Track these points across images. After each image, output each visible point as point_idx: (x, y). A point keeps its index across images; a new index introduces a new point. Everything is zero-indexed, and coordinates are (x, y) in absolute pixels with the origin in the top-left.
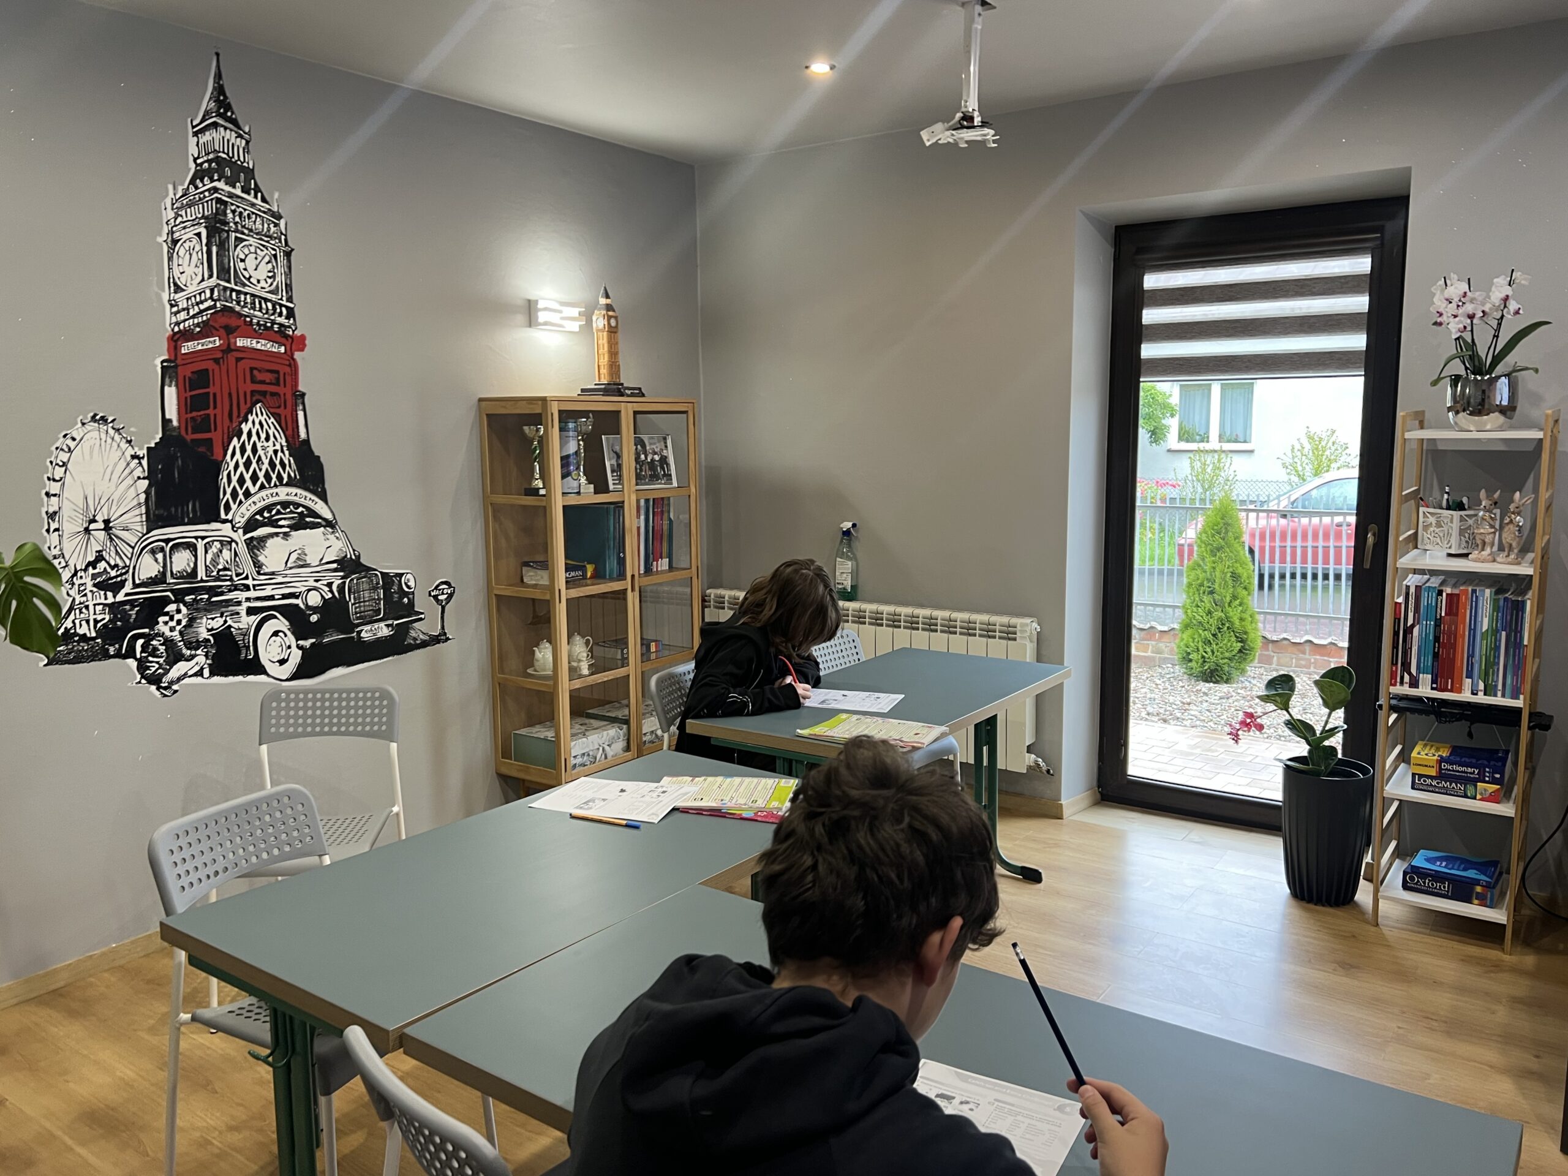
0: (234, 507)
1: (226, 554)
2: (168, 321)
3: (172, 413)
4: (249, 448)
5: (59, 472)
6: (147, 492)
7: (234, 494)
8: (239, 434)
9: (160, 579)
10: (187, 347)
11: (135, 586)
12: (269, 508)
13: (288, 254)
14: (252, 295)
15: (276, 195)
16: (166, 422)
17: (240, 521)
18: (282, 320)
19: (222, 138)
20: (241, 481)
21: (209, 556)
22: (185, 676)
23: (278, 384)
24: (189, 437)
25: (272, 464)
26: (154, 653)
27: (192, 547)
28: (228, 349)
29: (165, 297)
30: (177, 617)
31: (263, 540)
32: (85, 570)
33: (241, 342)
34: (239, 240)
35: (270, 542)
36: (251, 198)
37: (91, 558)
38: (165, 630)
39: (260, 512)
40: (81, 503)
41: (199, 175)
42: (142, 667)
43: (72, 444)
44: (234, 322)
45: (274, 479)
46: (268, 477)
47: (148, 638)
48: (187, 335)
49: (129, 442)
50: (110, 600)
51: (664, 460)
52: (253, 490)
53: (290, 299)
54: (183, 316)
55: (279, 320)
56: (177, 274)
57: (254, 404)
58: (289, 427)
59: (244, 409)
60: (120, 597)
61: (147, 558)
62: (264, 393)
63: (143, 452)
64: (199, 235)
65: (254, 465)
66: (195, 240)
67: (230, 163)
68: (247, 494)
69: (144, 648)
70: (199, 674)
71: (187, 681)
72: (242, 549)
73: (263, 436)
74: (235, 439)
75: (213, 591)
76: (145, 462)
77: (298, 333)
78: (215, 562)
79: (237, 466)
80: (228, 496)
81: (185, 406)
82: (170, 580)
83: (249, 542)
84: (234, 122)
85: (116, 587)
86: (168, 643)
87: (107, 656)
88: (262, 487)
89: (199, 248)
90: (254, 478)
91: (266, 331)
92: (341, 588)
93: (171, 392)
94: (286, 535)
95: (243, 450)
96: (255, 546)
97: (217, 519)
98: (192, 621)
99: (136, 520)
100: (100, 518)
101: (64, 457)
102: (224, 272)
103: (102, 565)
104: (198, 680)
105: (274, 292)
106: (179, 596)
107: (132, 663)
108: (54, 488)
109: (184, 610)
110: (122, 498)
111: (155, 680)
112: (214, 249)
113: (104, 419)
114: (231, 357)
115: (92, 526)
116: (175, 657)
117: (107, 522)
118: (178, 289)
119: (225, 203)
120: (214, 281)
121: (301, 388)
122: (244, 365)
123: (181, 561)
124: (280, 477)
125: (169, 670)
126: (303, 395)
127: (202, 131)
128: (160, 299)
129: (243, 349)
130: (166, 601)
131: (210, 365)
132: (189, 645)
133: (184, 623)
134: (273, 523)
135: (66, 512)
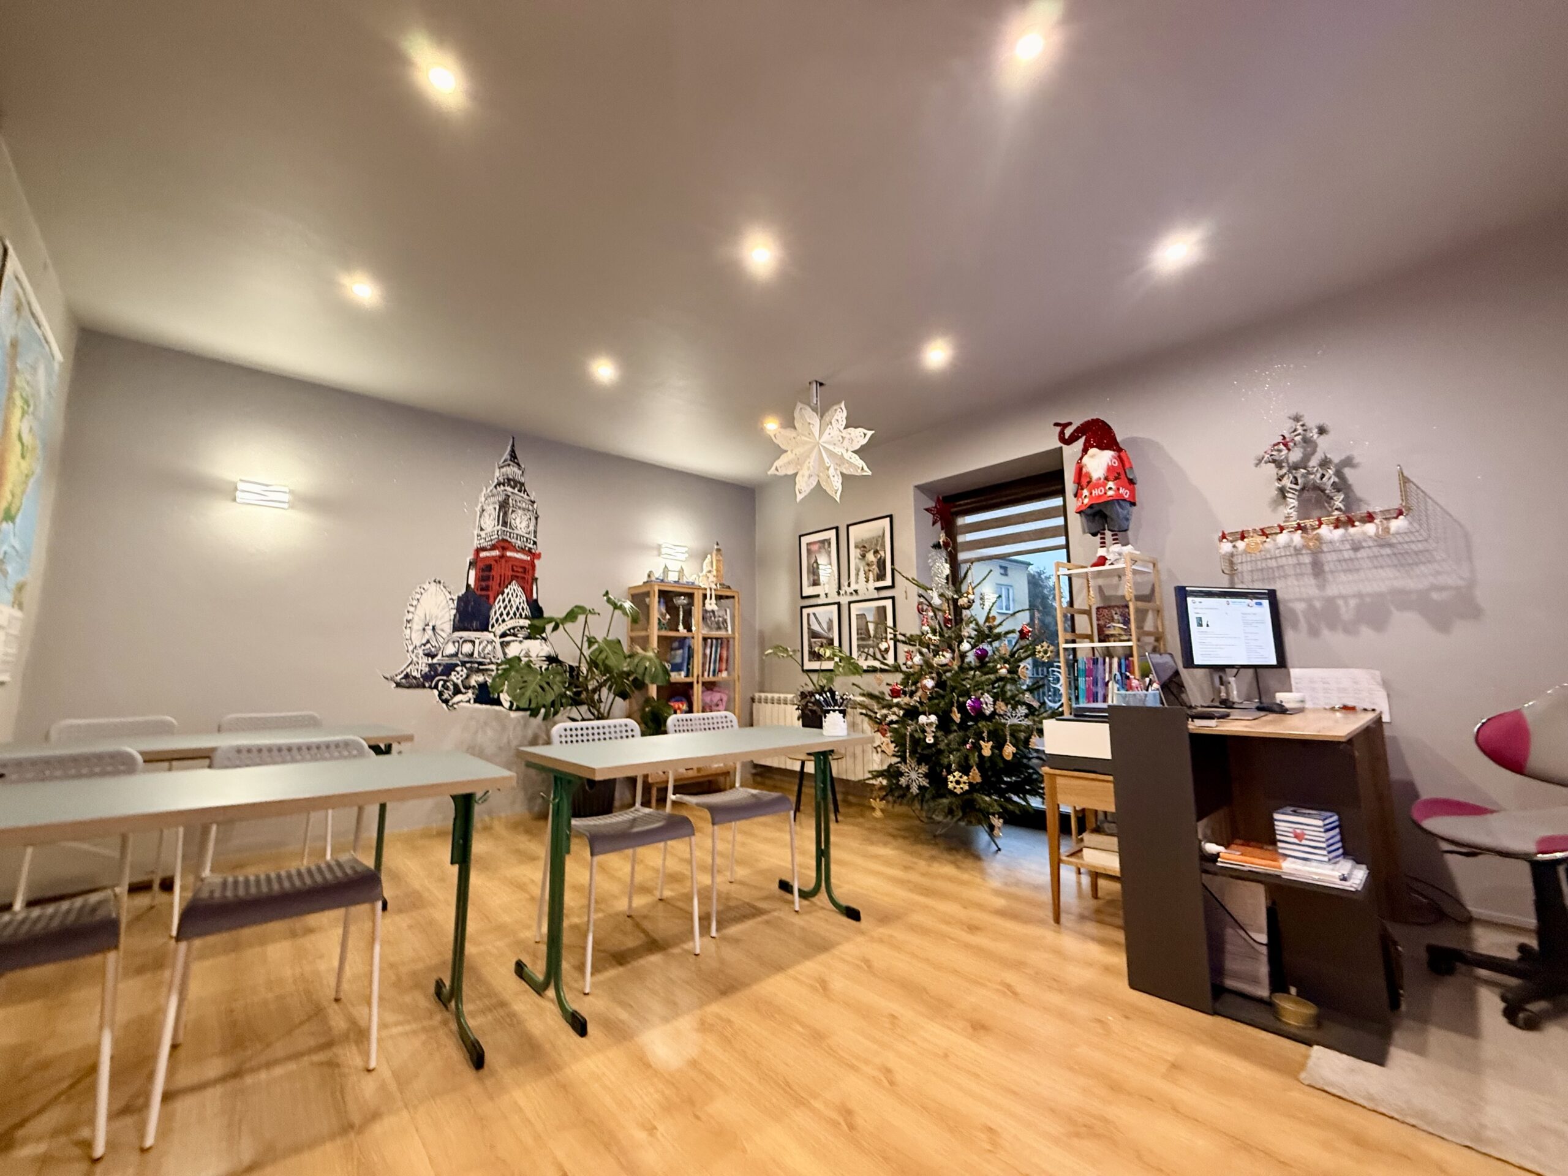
0: (496, 625)
1: (490, 647)
2: (476, 544)
3: (472, 582)
4: (507, 600)
5: (415, 603)
6: (455, 616)
7: (497, 620)
8: (503, 593)
9: (456, 655)
10: (483, 554)
11: (443, 656)
12: (514, 628)
13: (536, 519)
14: (517, 535)
15: (534, 493)
16: (468, 586)
17: (499, 633)
18: (531, 546)
19: (512, 471)
20: (501, 615)
21: (481, 647)
22: (462, 701)
23: (525, 572)
24: (479, 593)
25: (518, 609)
26: (447, 688)
27: (473, 642)
28: (502, 557)
29: (476, 533)
30: (461, 673)
31: (508, 643)
32: (420, 647)
33: (509, 554)
34: (513, 511)
35: (512, 644)
36: (522, 494)
37: (424, 641)
38: (455, 680)
39: (509, 630)
40: (423, 617)
41: (499, 484)
42: (441, 694)
43: (423, 591)
44: (506, 545)
45: (518, 615)
46: (515, 614)
47: (445, 681)
48: (484, 549)
49: (450, 593)
50: (430, 661)
51: (725, 621)
52: (506, 619)
53: (535, 537)
54: (483, 541)
55: (529, 545)
56: (482, 522)
57: (512, 581)
58: (528, 592)
59: (506, 583)
60: (435, 661)
61: (450, 645)
62: (517, 577)
63: (455, 598)
64: (495, 509)
65: (508, 608)
66: (493, 510)
67: (514, 480)
68: (504, 621)
69: (443, 686)
70: (469, 701)
71: (461, 704)
72: (498, 646)
73: (515, 595)
74: (500, 597)
75: (480, 664)
76: (456, 602)
77: (537, 552)
78: (483, 650)
79: (500, 607)
80: (494, 620)
81: (478, 579)
82: (460, 655)
83: (502, 644)
84: (518, 465)
85: (433, 656)
86: (455, 685)
87: (424, 687)
88: (512, 618)
89: (495, 514)
90: (508, 614)
91: (522, 550)
93: (472, 573)
94: (521, 642)
95: (504, 601)
96: (504, 645)
97: (487, 630)
98: (468, 676)
99: (448, 627)
100: (431, 625)
101: (418, 596)
102: (505, 524)
103: (428, 646)
104: (468, 704)
105: (529, 533)
106: (464, 664)
107: (436, 692)
108: (412, 609)
109: (465, 670)
110: (443, 617)
111: (446, 702)
112: (501, 515)
113: (440, 582)
114: (503, 561)
115: (427, 628)
116: (457, 691)
117: (434, 628)
118: (482, 529)
119: (509, 496)
120: (500, 527)
121: (536, 575)
122: (510, 564)
123: (467, 648)
124: (521, 615)
125: (452, 698)
126: (537, 579)
127: (502, 467)
128: (473, 534)
129: (510, 557)
130: (457, 665)
131: (493, 563)
132: (465, 687)
133: (464, 676)
134: (515, 635)
135: (416, 619)
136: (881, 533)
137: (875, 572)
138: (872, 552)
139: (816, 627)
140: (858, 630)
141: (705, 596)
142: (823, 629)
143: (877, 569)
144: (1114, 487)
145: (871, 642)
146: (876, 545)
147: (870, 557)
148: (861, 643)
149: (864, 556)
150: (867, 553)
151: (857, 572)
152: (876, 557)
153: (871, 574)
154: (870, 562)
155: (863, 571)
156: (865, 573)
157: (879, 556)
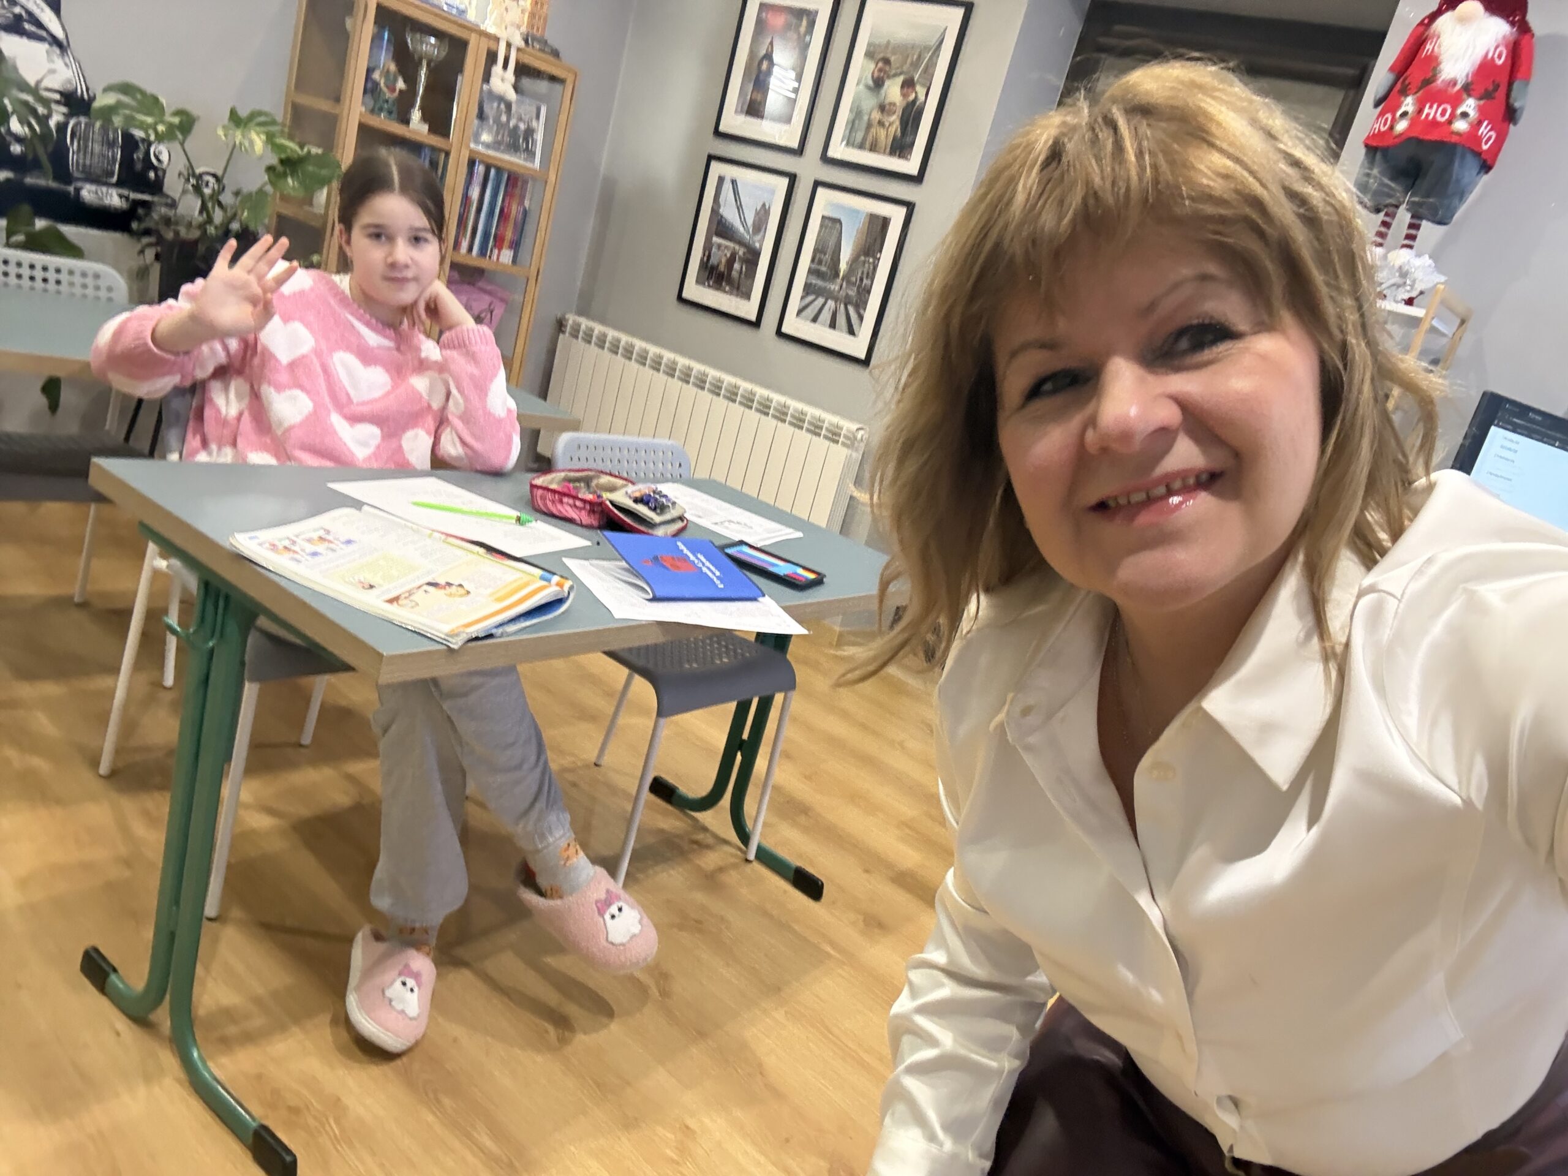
92: (62, 128)
136: (933, 42)
137: (892, 130)
138: (900, 80)
139: (729, 213)
140: (816, 251)
141: (492, 57)
142: (744, 222)
143: (898, 123)
144: (1473, 114)
145: (834, 287)
146: (916, 65)
147: (893, 91)
148: (814, 281)
149: (878, 83)
150: (889, 77)
151: (852, 117)
152: (904, 95)
153: (882, 133)
154: (887, 102)
155: (866, 118)
156: (869, 126)
157: (912, 97)
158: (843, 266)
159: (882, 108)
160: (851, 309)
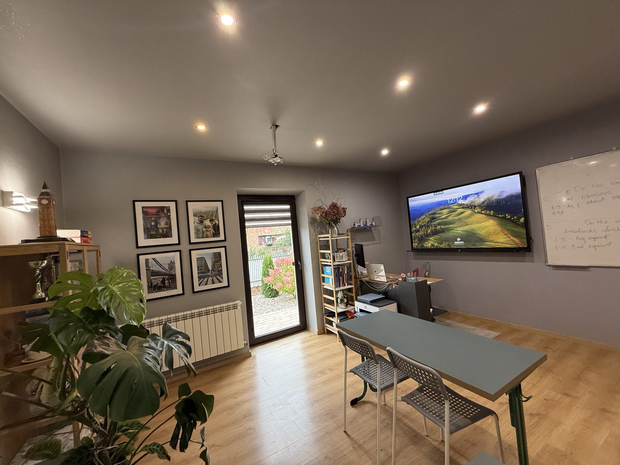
136: (216, 210)
137: (212, 232)
138: (209, 220)
140: (197, 267)
142: (164, 269)
143: (213, 230)
146: (211, 216)
147: (207, 223)
149: (201, 222)
150: (204, 220)
151: (196, 231)
152: (211, 223)
153: (209, 233)
154: (206, 225)
155: (201, 231)
156: (203, 232)
157: (214, 223)
158: (210, 268)
159: (206, 227)
160: (218, 277)
